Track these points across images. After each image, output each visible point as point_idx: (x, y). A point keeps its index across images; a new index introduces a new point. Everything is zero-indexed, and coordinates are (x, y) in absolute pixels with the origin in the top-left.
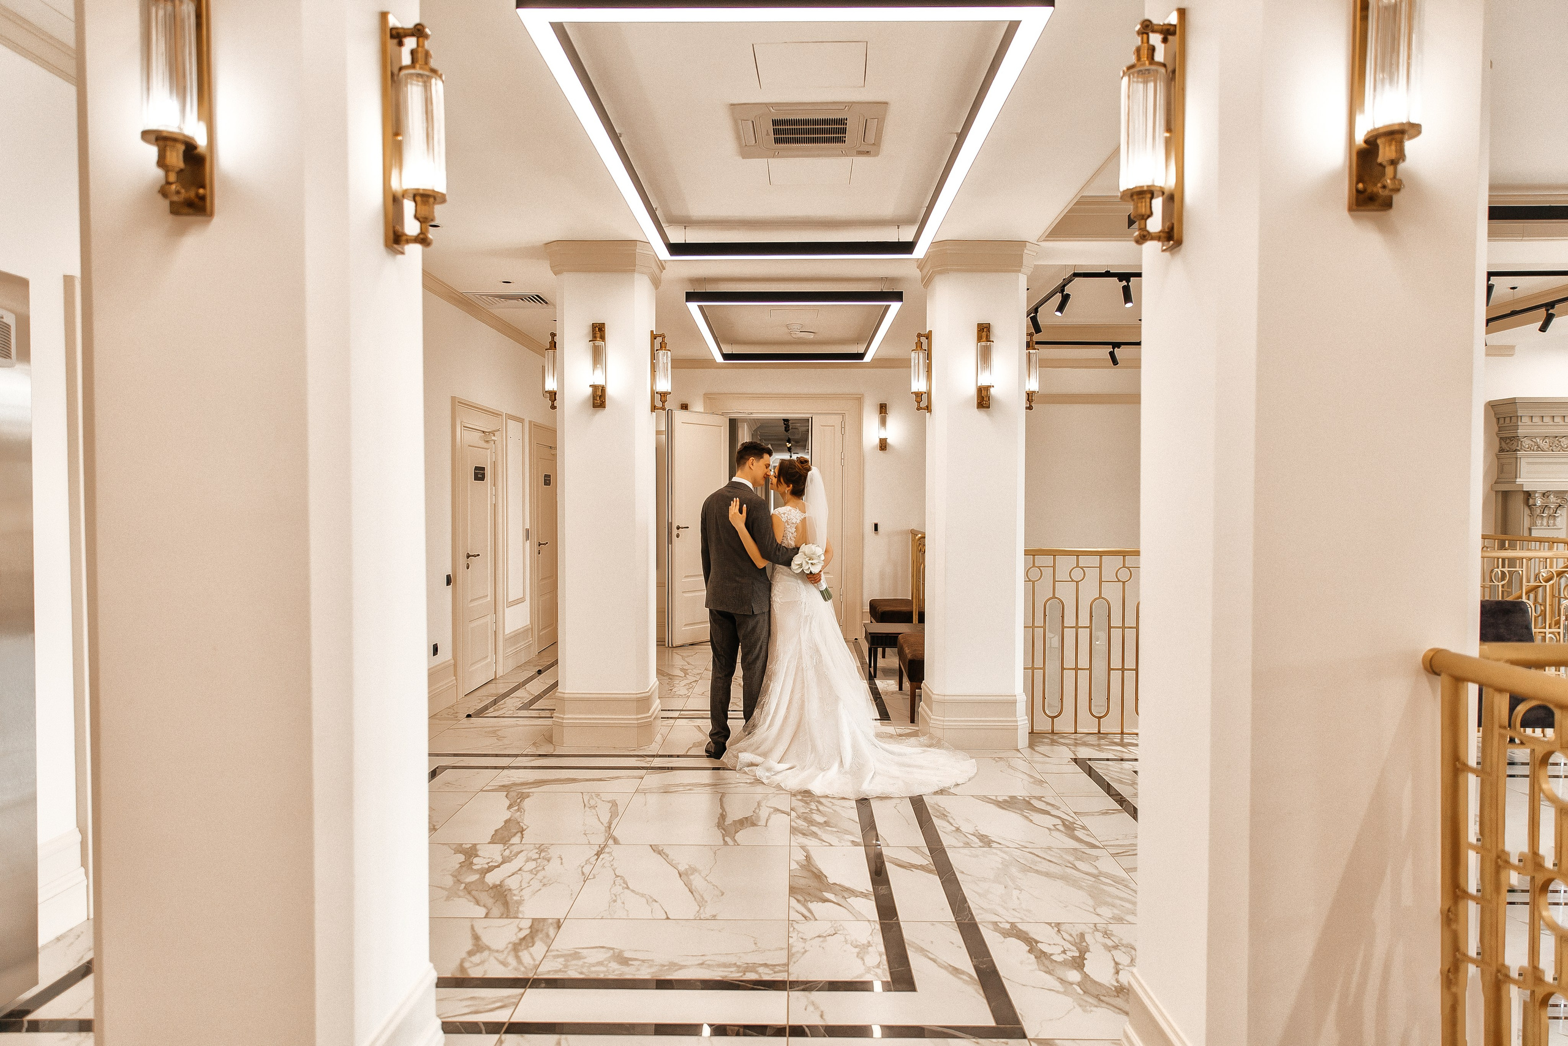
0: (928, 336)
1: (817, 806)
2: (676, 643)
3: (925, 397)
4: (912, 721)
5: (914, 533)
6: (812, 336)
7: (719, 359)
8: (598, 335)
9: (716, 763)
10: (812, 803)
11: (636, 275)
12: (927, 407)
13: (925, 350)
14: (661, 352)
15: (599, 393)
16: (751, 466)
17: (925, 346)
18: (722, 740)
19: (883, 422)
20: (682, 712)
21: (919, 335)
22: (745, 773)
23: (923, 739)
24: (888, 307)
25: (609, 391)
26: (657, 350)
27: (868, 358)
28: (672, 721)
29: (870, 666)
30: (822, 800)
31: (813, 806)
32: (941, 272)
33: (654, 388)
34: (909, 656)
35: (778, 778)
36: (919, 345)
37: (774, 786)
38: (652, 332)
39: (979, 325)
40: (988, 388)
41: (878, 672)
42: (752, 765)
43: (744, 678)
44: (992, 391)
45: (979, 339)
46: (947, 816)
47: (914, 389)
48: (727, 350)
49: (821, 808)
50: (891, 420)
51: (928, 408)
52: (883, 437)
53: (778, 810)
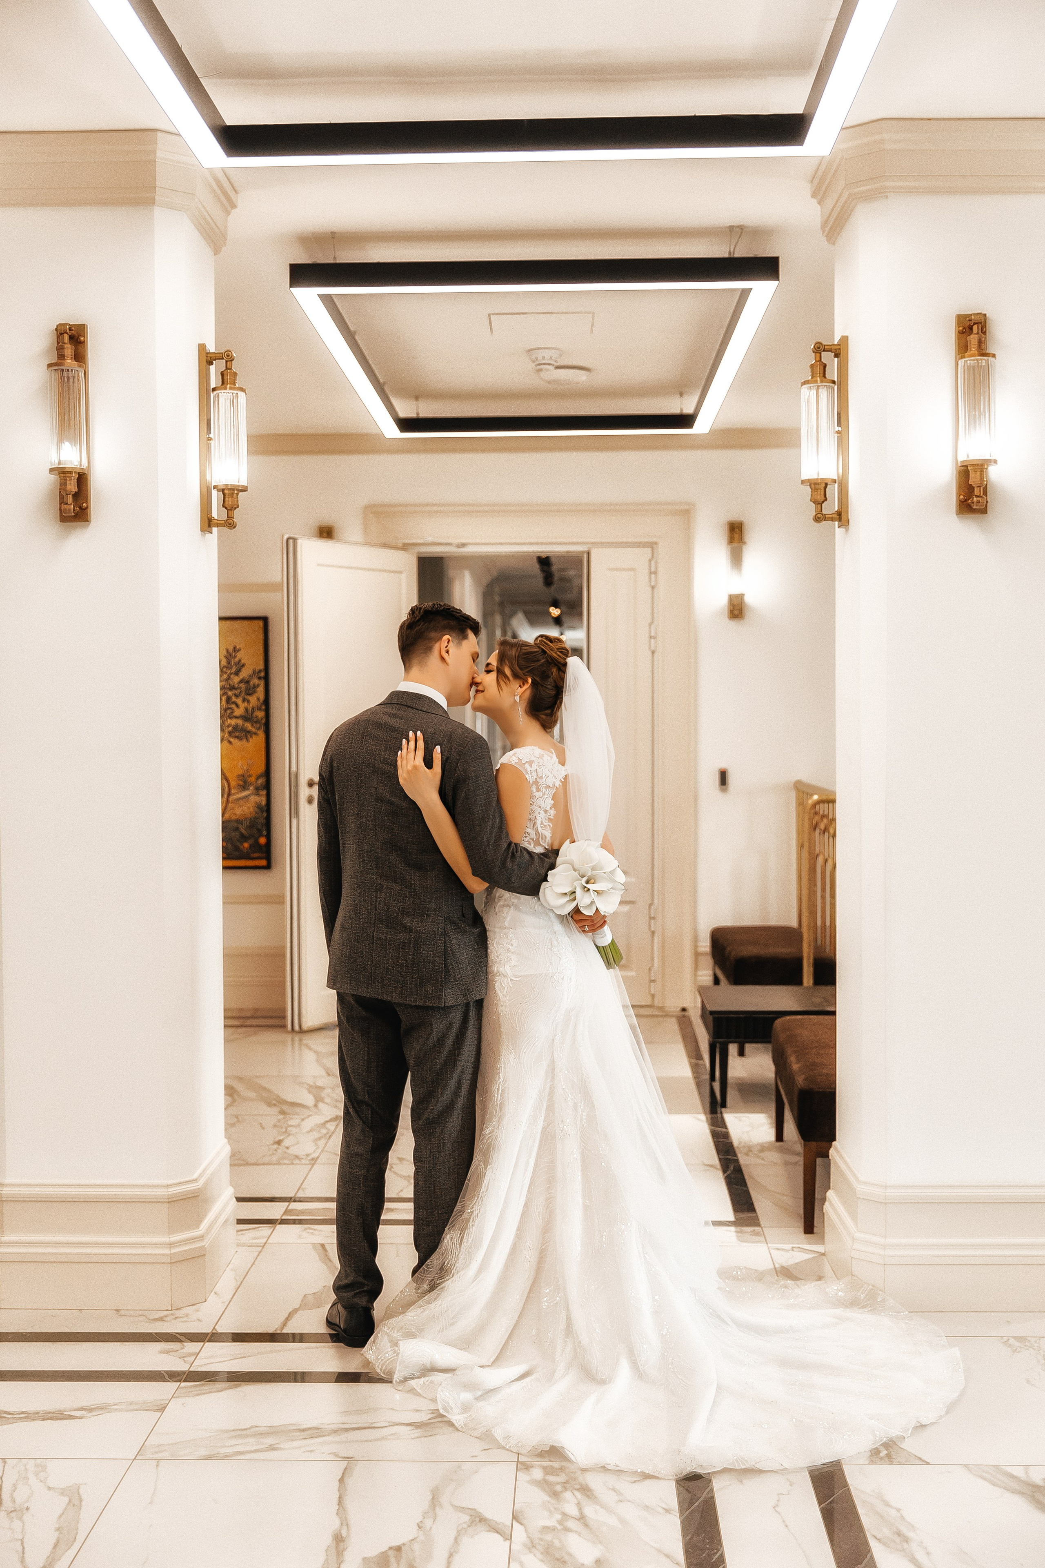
0: (839, 351)
1: (578, 1504)
2: (308, 1023)
3: (833, 491)
4: (809, 1227)
5: (802, 790)
6: (581, 377)
7: (391, 431)
8: (69, 350)
9: (351, 1360)
10: (568, 1495)
11: (159, 213)
12: (839, 514)
13: (834, 382)
14: (225, 396)
15: (72, 487)
16: (445, 655)
17: (833, 373)
18: (362, 1301)
19: (736, 559)
20: (294, 1206)
21: (819, 349)
22: (412, 1391)
23: (835, 1288)
24: (745, 294)
25: (98, 483)
26: (214, 390)
27: (701, 426)
28: (265, 1230)
29: (712, 1078)
30: (594, 1481)
31: (570, 1503)
32: (870, 197)
33: (208, 478)
34: (800, 1080)
35: (489, 1410)
36: (820, 371)
37: (475, 1434)
38: (202, 347)
39: (961, 318)
40: (981, 466)
41: (731, 1094)
42: (429, 1370)
43: (418, 1158)
44: (994, 473)
45: (963, 349)
46: (907, 1540)
47: (809, 472)
48: (407, 410)
49: (590, 1511)
50: (752, 555)
51: (841, 517)
52: (736, 591)
53: (482, 1520)
